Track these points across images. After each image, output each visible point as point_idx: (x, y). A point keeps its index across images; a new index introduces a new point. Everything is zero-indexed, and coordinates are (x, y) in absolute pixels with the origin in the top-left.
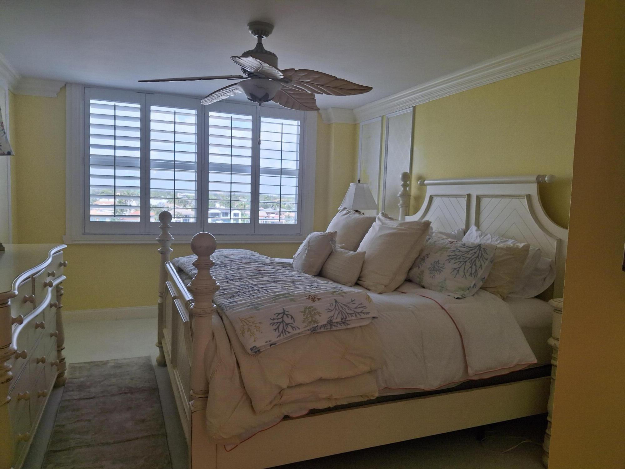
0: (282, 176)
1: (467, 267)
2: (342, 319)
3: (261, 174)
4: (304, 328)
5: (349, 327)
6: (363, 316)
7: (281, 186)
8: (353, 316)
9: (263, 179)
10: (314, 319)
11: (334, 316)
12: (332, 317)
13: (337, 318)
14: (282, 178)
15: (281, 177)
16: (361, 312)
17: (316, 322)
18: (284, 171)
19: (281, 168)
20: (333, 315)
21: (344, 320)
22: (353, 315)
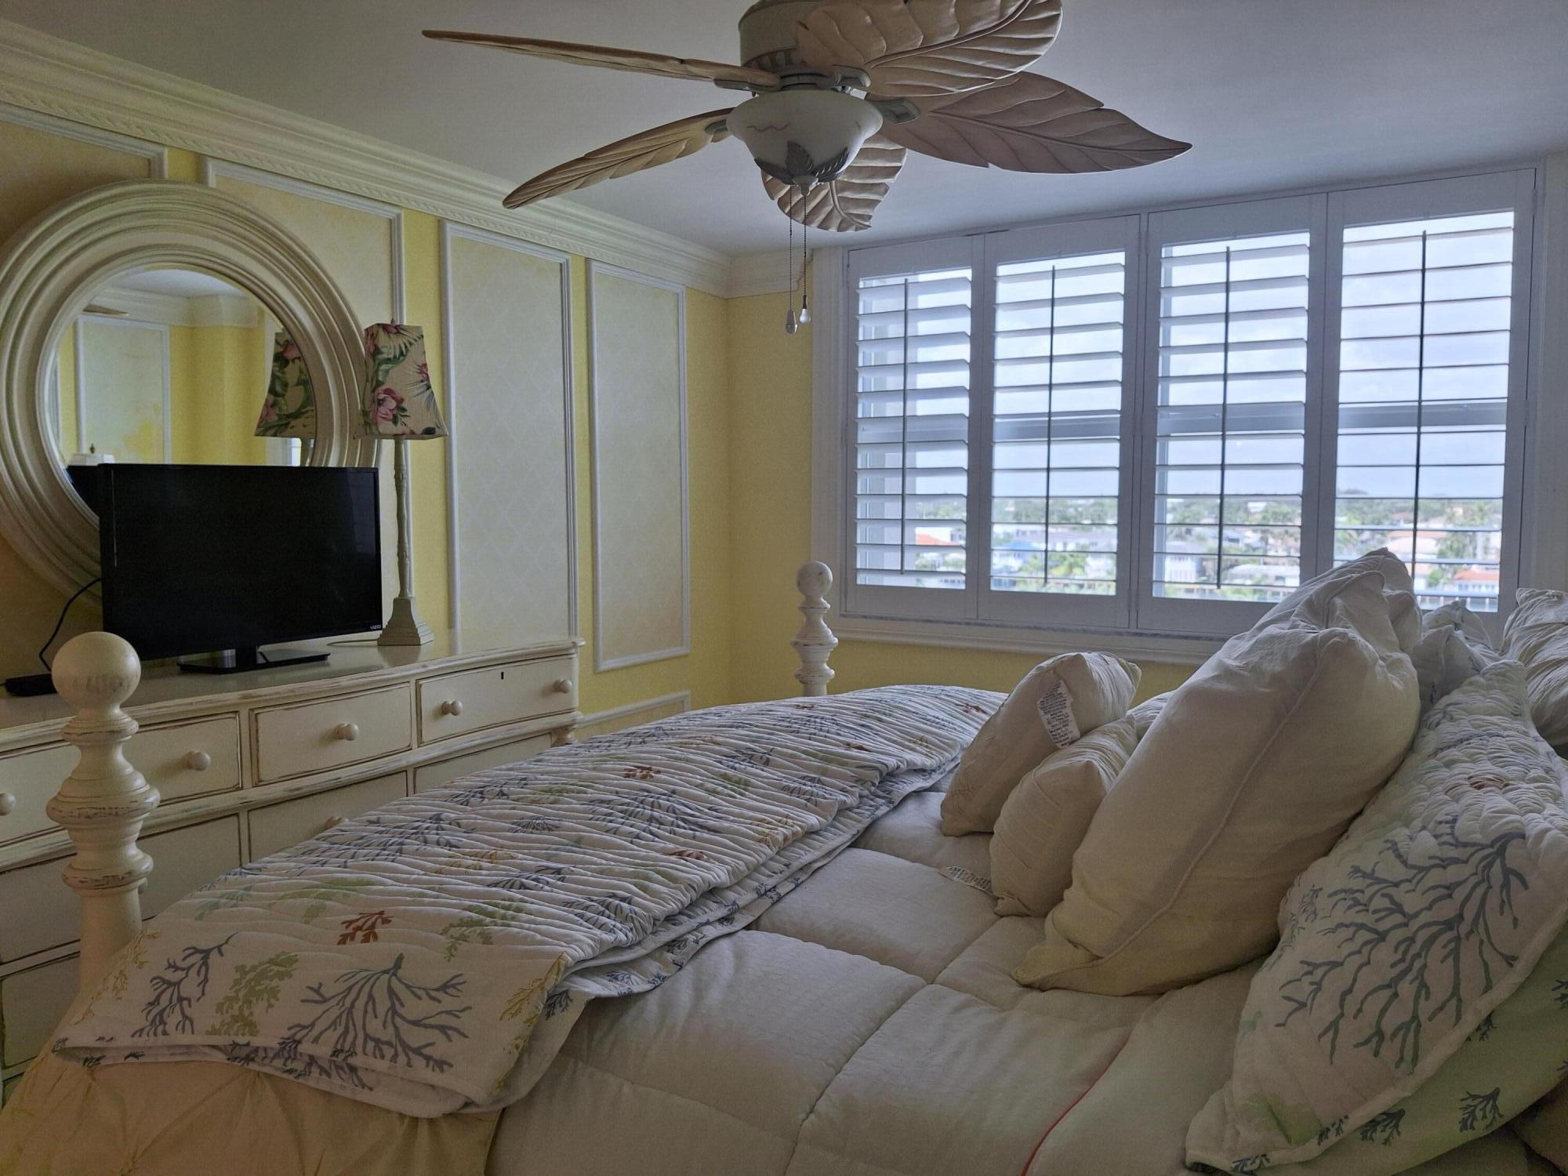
0: (1423, 429)
1: (1369, 979)
2: (335, 1053)
3: (1343, 427)
4: (208, 1033)
5: (364, 1096)
6: (425, 1073)
7: (1418, 466)
8: (383, 1057)
9: (1349, 447)
10: (246, 1013)
11: (313, 1025)
12: (304, 1027)
13: (316, 1040)
14: (1422, 436)
15: (1419, 434)
16: (418, 1051)
17: (251, 1027)
18: (1428, 411)
19: (1420, 401)
20: (309, 1023)
21: (342, 1056)
22: (385, 1048)
